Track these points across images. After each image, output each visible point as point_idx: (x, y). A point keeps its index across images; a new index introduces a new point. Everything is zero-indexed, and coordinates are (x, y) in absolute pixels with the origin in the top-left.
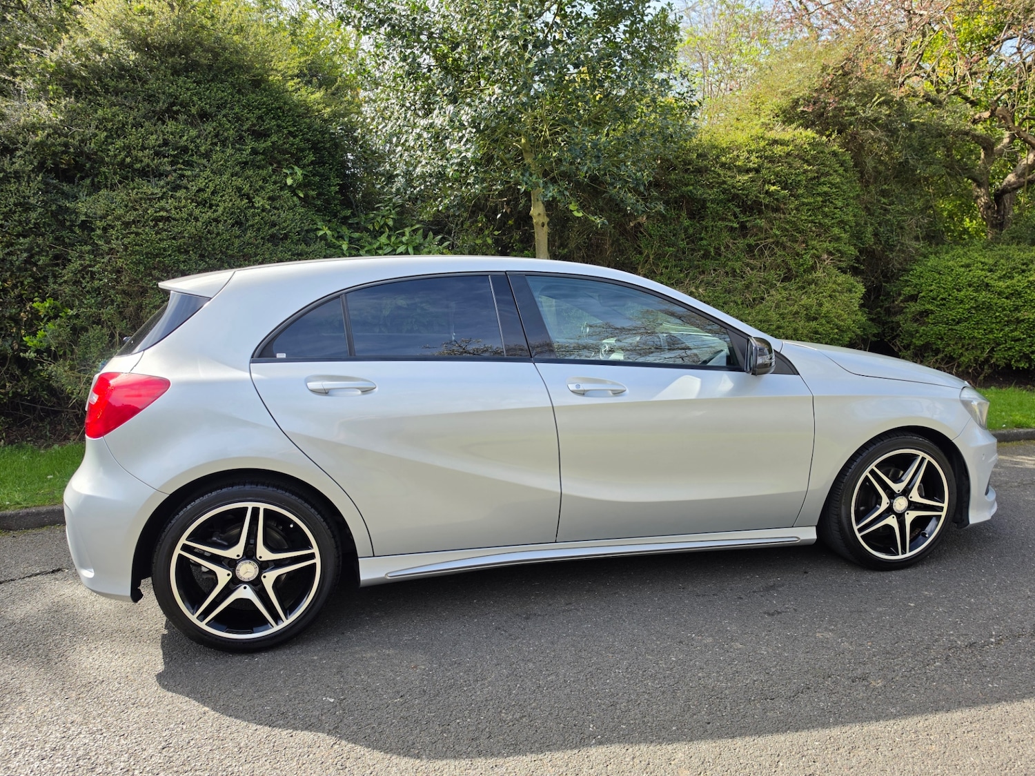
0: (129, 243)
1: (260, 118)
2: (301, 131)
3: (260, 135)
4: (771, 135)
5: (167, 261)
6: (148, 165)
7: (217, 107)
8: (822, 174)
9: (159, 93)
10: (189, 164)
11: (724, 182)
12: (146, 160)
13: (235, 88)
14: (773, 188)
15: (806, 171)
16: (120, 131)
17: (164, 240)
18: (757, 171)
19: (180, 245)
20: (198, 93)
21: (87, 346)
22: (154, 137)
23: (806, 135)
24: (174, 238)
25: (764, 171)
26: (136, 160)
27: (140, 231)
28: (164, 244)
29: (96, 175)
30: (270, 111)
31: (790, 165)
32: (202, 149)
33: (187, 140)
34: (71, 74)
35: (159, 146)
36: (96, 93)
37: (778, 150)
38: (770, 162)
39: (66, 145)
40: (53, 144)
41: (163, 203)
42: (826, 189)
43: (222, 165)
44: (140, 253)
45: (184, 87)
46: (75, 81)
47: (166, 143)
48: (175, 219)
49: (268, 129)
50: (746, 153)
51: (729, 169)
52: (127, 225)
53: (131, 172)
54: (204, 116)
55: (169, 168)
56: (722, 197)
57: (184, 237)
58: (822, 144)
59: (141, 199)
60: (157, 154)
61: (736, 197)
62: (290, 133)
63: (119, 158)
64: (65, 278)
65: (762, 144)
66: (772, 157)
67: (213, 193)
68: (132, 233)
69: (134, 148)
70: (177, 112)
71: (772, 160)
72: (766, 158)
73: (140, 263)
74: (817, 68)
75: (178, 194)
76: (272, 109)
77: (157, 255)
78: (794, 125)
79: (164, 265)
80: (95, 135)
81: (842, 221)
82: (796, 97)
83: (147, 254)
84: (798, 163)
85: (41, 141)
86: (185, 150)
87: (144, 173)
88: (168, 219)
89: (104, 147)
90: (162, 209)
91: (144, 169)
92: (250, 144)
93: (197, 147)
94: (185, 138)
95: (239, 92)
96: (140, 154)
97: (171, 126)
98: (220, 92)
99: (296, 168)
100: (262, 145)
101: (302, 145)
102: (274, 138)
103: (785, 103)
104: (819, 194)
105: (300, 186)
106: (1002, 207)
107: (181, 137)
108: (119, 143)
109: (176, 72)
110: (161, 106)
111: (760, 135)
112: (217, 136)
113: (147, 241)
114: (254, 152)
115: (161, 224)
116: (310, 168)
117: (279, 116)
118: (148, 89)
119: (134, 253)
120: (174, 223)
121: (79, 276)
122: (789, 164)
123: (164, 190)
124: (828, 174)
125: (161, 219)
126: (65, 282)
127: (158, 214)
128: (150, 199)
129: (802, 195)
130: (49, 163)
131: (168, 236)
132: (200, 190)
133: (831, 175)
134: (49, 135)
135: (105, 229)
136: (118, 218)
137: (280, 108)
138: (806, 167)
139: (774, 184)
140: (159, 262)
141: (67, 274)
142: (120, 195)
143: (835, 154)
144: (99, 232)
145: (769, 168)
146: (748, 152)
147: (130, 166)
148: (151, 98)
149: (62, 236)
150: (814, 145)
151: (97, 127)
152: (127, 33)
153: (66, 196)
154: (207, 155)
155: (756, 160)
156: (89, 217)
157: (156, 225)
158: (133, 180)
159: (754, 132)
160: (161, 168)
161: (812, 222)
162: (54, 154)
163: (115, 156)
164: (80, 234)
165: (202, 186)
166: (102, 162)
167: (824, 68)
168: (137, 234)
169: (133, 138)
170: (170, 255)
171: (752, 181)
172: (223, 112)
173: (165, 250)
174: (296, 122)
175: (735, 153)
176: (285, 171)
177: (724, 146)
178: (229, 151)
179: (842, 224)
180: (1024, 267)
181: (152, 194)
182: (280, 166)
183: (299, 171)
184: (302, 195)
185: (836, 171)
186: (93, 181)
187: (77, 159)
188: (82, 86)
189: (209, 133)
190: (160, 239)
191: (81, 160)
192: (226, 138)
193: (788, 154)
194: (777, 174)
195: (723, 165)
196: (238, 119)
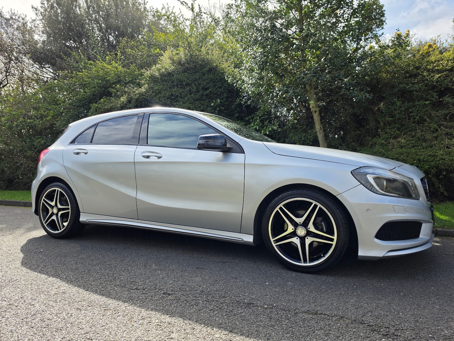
1: (208, 83)
3: (206, 89)
7: (193, 81)
10: (177, 101)
11: (427, 80)
34: (155, 78)
54: (188, 85)
60: (168, 98)
61: (434, 87)
76: (214, 79)
94: (178, 93)
98: (197, 76)
99: (218, 99)
100: (206, 92)
105: (219, 106)
110: (175, 83)
112: (190, 91)
114: (202, 95)
116: (224, 99)
137: (217, 79)
162: (141, 102)
171: (447, 76)
172: (195, 83)
178: (192, 95)
182: (213, 99)
183: (219, 101)
184: (218, 109)
195: (428, 71)
196: (199, 84)
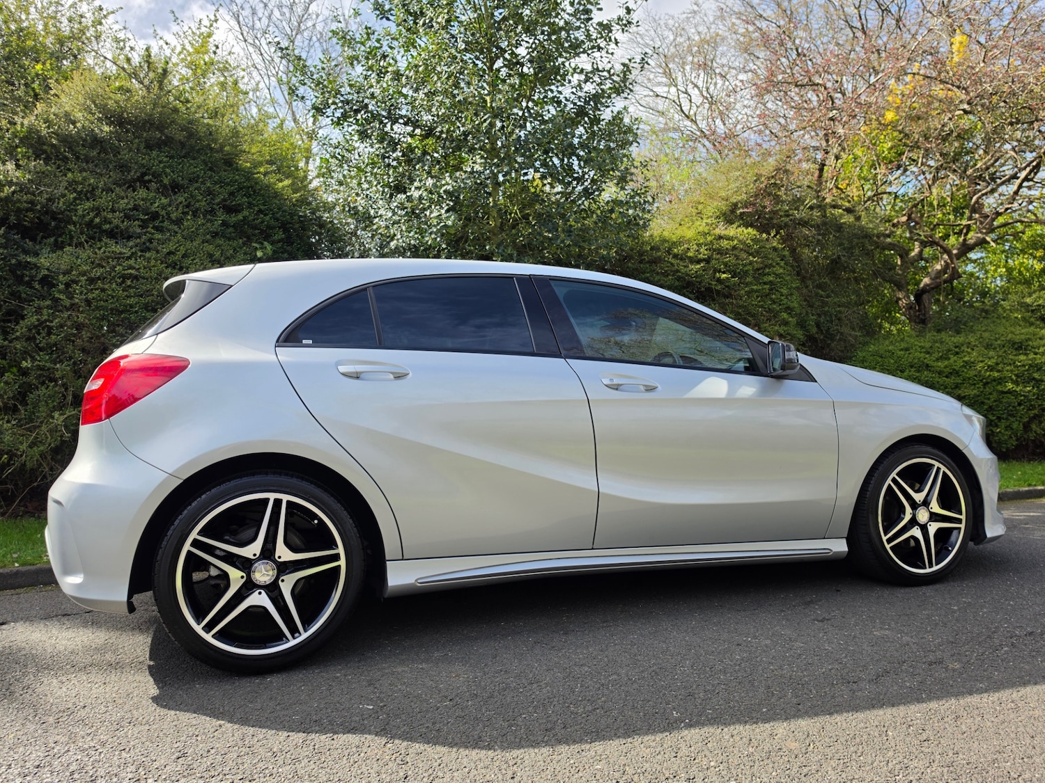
0: (93, 299)
1: (232, 194)
2: (271, 210)
3: (230, 210)
4: (717, 231)
5: (133, 317)
6: (117, 227)
7: (190, 181)
8: (766, 266)
9: (131, 163)
10: (159, 229)
11: (678, 271)
12: (116, 221)
13: (207, 165)
14: (724, 276)
15: (751, 263)
16: (90, 194)
17: (130, 297)
18: (708, 261)
19: (148, 303)
20: (169, 167)
21: (36, 405)
22: (126, 201)
23: (746, 233)
24: (141, 296)
25: (714, 262)
26: (105, 221)
27: (106, 287)
28: (132, 301)
29: (60, 236)
30: (241, 189)
31: (737, 258)
32: (173, 216)
33: (158, 207)
34: (41, 141)
35: (130, 209)
36: (66, 159)
37: (724, 243)
38: (718, 254)
39: (32, 202)
40: (19, 201)
41: (132, 262)
42: (771, 278)
43: (192, 232)
44: (105, 308)
45: (157, 160)
46: (45, 147)
47: (136, 208)
48: (144, 278)
49: (239, 205)
50: (695, 246)
51: (681, 259)
52: (92, 281)
53: (96, 232)
54: (175, 188)
55: (139, 231)
56: (677, 283)
57: (153, 295)
58: (762, 241)
59: (108, 258)
60: (127, 217)
61: (689, 284)
62: (260, 211)
63: (88, 218)
64: (18, 334)
65: (709, 238)
66: (719, 250)
67: (184, 256)
68: (96, 289)
69: (104, 210)
70: (150, 181)
71: (720, 251)
72: (714, 250)
73: (103, 319)
74: (751, 177)
75: (147, 255)
76: (244, 187)
77: (122, 312)
78: (735, 226)
79: (129, 322)
80: (64, 196)
81: (788, 308)
82: (735, 201)
83: (112, 309)
84: (744, 256)
85: (6, 197)
86: (155, 216)
87: (112, 234)
88: (136, 278)
89: (72, 207)
90: (131, 267)
91: (112, 230)
92: (221, 216)
93: (168, 214)
94: (156, 205)
95: (211, 169)
96: (110, 216)
97: (142, 193)
98: (194, 167)
99: (265, 243)
100: (233, 219)
101: (272, 222)
102: (246, 213)
103: (724, 206)
104: (765, 283)
106: (922, 307)
107: (151, 204)
108: (88, 205)
109: (149, 147)
110: (133, 174)
111: (707, 231)
112: (188, 206)
113: (113, 297)
114: (224, 224)
115: (129, 282)
116: (280, 245)
117: (250, 195)
118: (121, 159)
119: (97, 308)
120: (142, 281)
121: (34, 331)
122: (736, 256)
123: (134, 250)
124: (770, 266)
125: (130, 276)
126: (17, 338)
127: (126, 272)
128: (118, 257)
129: (751, 283)
130: (13, 219)
131: (135, 293)
132: (170, 253)
133: (774, 267)
134: (14, 192)
135: (68, 285)
136: (84, 274)
137: (251, 187)
138: (751, 258)
139: (724, 273)
140: (126, 318)
141: (21, 329)
142: (85, 254)
143: (775, 249)
144: (61, 287)
145: (718, 259)
146: (698, 245)
147: (99, 226)
148: (123, 167)
149: (19, 291)
150: (755, 241)
151: (66, 188)
152: (103, 108)
153: (26, 252)
154: (178, 222)
155: (706, 252)
156: (51, 272)
157: (123, 282)
158: (100, 240)
159: (701, 229)
160: (131, 230)
161: (762, 307)
162: (19, 210)
163: (84, 216)
164: (40, 289)
165: (173, 249)
166: (70, 221)
167: (759, 176)
168: (103, 290)
169: (104, 200)
170: (136, 312)
171: (703, 270)
172: (196, 185)
173: (131, 306)
174: (265, 202)
175: (686, 246)
176: (255, 245)
177: (675, 240)
178: (201, 220)
179: (789, 309)
180: (957, 350)
181: (120, 253)
182: (249, 239)
183: (269, 247)
185: (778, 264)
186: (56, 241)
187: (42, 217)
188: (52, 153)
189: (181, 203)
190: (126, 296)
191: (46, 219)
192: (197, 209)
193: (734, 248)
194: (726, 265)
195: (676, 256)
196: (209, 192)
